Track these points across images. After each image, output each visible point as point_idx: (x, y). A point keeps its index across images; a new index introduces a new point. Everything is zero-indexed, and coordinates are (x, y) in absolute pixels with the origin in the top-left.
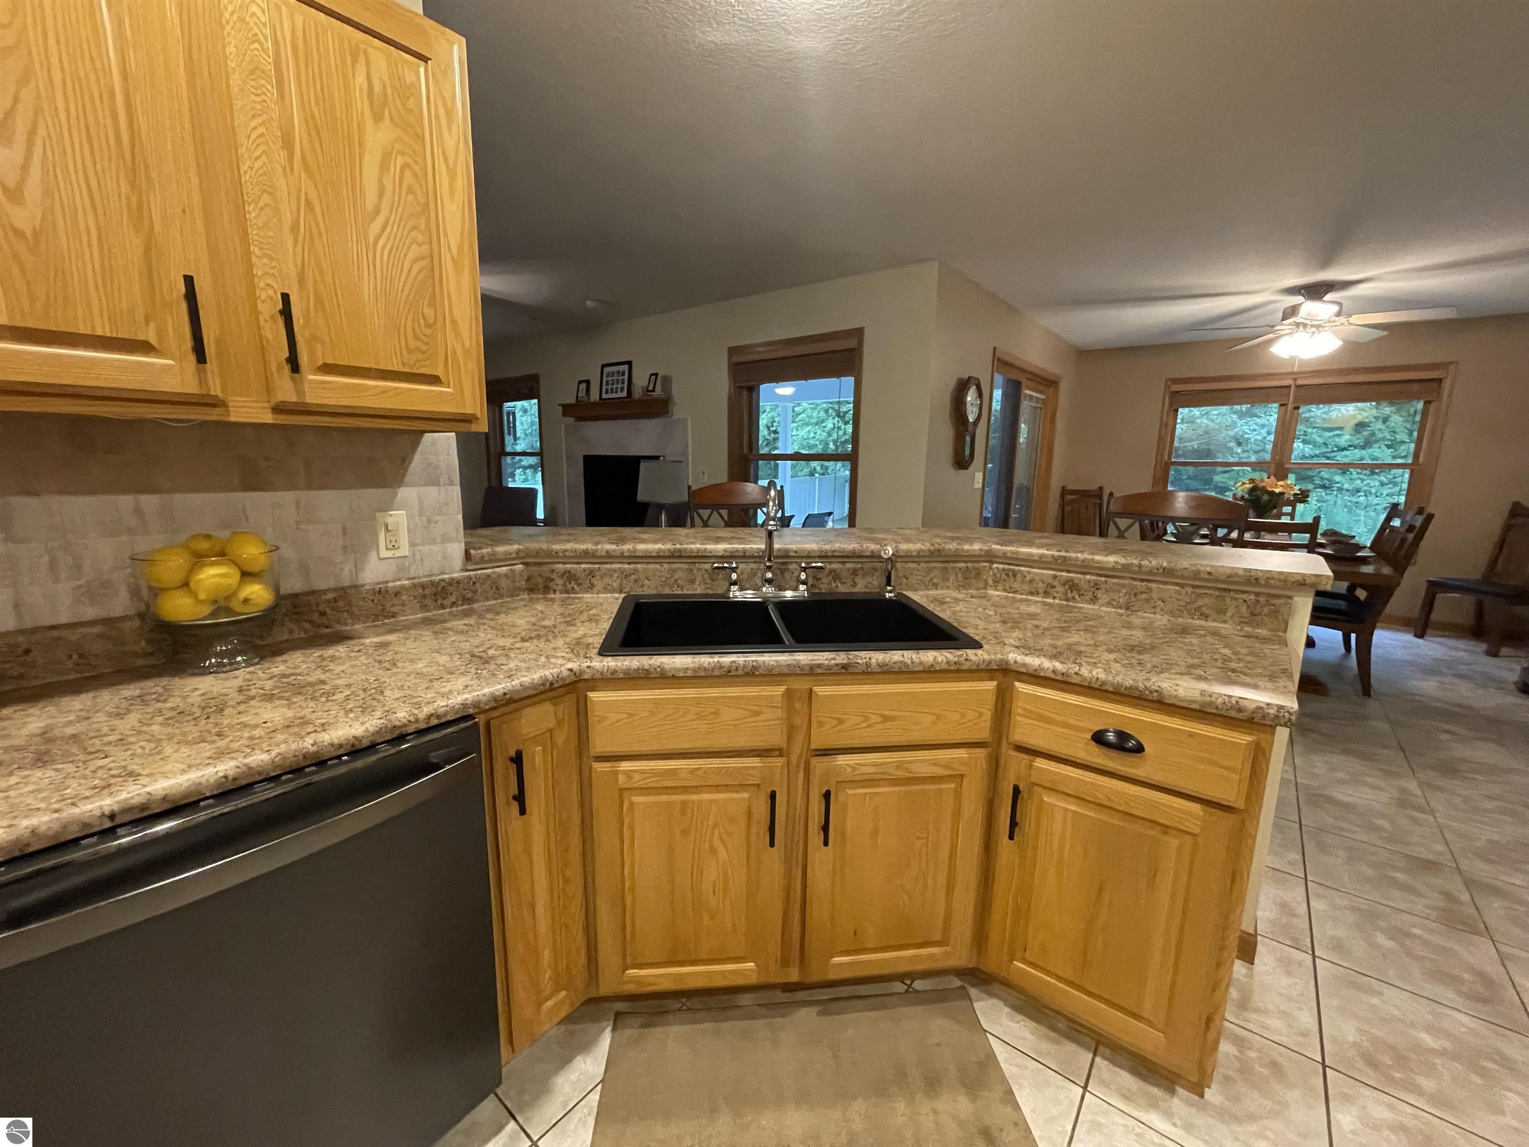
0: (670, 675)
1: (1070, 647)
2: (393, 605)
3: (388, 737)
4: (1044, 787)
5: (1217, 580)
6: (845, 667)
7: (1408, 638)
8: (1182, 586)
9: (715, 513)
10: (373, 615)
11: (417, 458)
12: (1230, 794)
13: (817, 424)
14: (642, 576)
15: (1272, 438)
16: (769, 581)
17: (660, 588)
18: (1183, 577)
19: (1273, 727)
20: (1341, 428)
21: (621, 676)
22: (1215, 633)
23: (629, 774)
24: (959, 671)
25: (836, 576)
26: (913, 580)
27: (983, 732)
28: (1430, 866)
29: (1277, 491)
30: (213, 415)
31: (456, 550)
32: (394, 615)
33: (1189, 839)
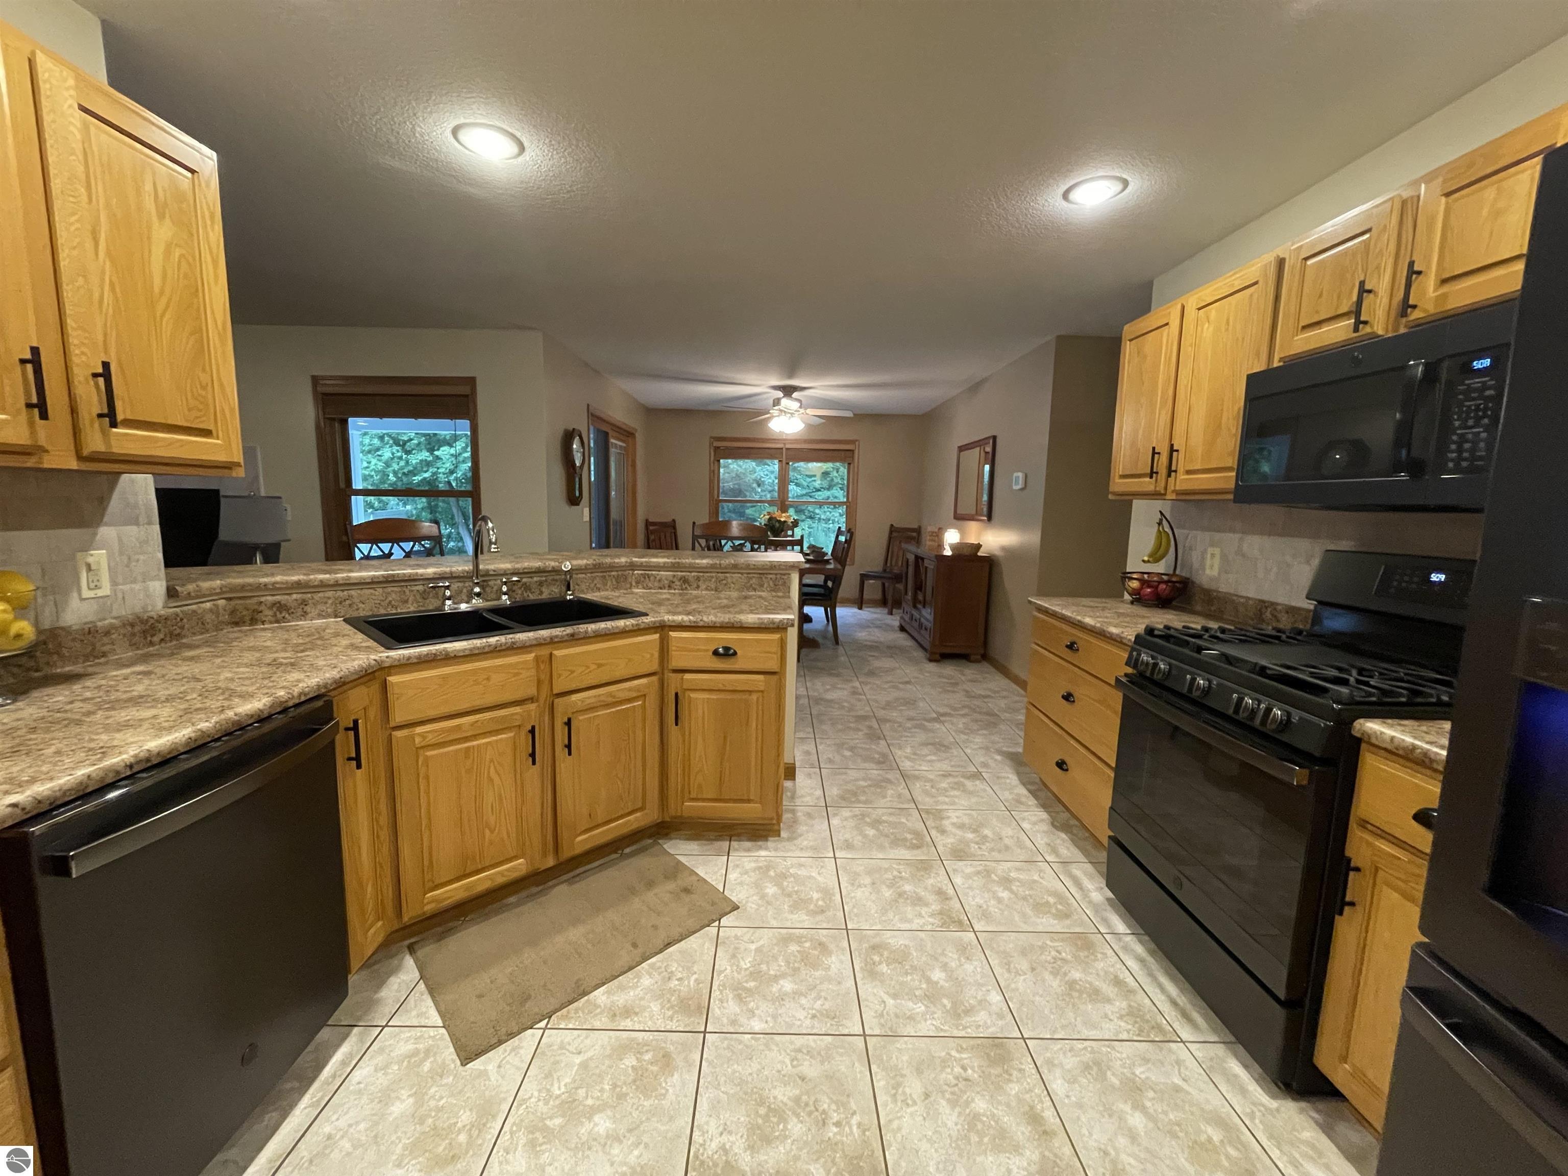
0: (452, 655)
1: (694, 610)
2: (103, 645)
3: (279, 710)
4: (691, 690)
5: (759, 569)
6: (572, 635)
7: (855, 610)
8: (742, 574)
9: (374, 546)
10: (84, 656)
11: (116, 496)
12: (773, 665)
13: (369, 452)
14: (356, 600)
15: (777, 481)
16: (478, 595)
17: (375, 610)
18: (742, 568)
19: (786, 629)
20: (815, 476)
21: (415, 661)
22: (760, 597)
23: (421, 735)
24: (639, 630)
25: (527, 587)
26: (583, 587)
27: (655, 667)
28: (865, 718)
29: (782, 520)
30: (31, 462)
31: (158, 587)
32: (104, 655)
33: (760, 694)
